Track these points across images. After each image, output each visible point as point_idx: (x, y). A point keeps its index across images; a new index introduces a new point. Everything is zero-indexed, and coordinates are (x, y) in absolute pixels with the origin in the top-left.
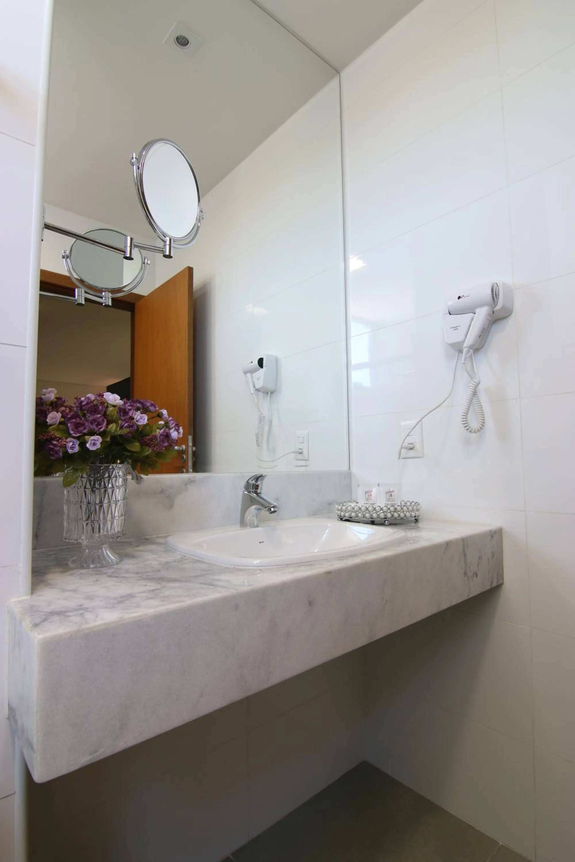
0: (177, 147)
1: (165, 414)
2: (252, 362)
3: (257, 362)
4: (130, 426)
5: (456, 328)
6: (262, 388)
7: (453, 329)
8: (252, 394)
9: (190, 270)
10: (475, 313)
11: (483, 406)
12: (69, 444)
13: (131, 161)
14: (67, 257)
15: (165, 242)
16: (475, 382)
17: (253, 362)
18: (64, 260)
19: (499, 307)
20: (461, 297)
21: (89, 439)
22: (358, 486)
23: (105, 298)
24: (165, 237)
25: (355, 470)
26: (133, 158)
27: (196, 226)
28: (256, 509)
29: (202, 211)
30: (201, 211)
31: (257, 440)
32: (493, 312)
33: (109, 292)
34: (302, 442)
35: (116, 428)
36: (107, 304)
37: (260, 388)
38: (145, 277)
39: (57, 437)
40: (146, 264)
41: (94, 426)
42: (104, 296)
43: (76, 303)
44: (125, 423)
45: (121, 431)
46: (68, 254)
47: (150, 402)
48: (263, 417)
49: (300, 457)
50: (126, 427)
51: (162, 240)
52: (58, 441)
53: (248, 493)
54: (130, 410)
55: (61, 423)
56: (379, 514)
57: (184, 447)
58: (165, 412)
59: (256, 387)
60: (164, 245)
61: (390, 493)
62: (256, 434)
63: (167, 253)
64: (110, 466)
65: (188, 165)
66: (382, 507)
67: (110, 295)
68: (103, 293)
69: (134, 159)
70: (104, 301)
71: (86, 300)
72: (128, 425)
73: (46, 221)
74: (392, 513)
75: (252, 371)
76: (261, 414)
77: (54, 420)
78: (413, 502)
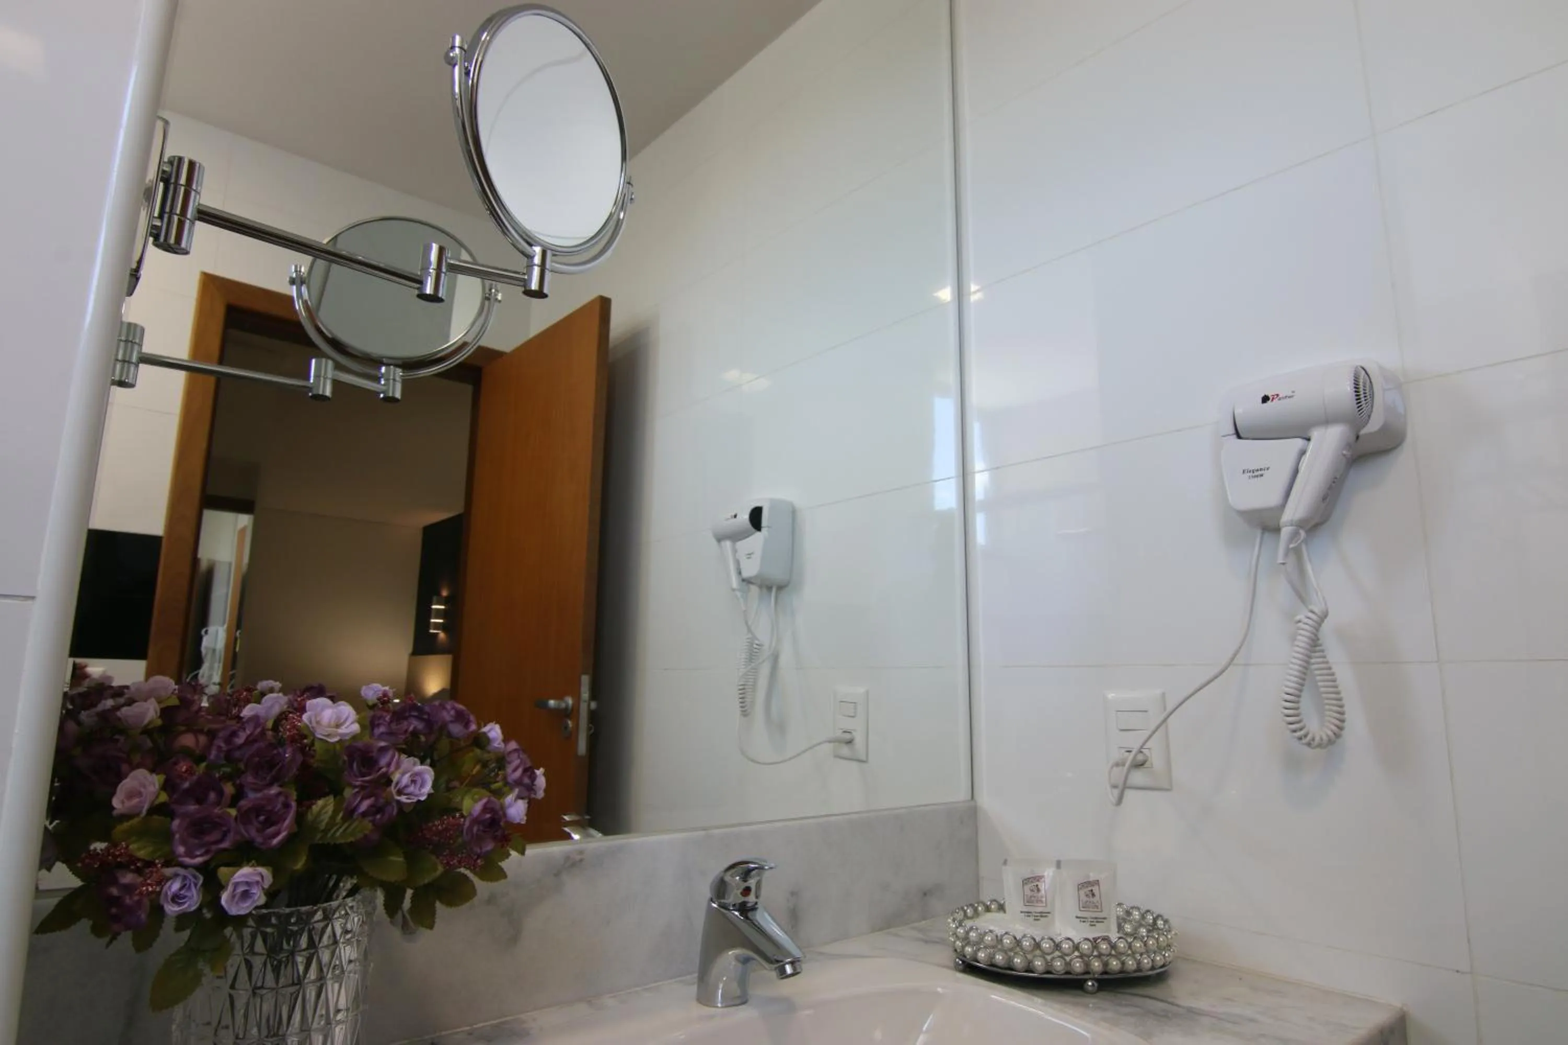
0: (572, 25)
1: (495, 739)
2: (735, 516)
3: (746, 517)
4: (376, 809)
5: (1256, 473)
6: (756, 577)
7: (1251, 474)
8: (734, 590)
9: (604, 304)
10: (1309, 440)
11: (1338, 676)
12: (170, 887)
13: (447, 55)
14: (302, 282)
15: (530, 257)
16: (1312, 612)
17: (738, 517)
18: (294, 287)
19: (1373, 426)
20: (1271, 398)
21: (229, 880)
22: (1005, 862)
23: (387, 380)
24: (531, 245)
25: (985, 800)
26: (453, 48)
27: (615, 217)
28: (737, 958)
29: (631, 182)
30: (629, 183)
31: (741, 703)
32: (1358, 437)
33: (396, 366)
34: (852, 715)
35: (335, 812)
36: (391, 395)
37: (751, 578)
38: (488, 328)
39: (139, 860)
40: (492, 300)
41: (253, 833)
42: (382, 374)
43: (310, 394)
44: (363, 799)
45: (346, 825)
46: (305, 275)
47: (453, 708)
48: (757, 645)
49: (845, 750)
50: (364, 814)
51: (523, 253)
52: (138, 871)
53: (719, 908)
54: (383, 750)
55: (156, 809)
56: (1071, 960)
57: (570, 701)
58: (494, 731)
59: (746, 574)
60: (528, 266)
61: (1090, 889)
62: (741, 687)
63: (534, 286)
64: (316, 912)
65: (599, 70)
66: (1076, 942)
67: (399, 372)
68: (383, 369)
69: (457, 50)
70: (384, 388)
71: (336, 384)
72: (372, 806)
73: (201, 202)
74: (1105, 959)
75: (736, 536)
76: (754, 638)
77: (135, 801)
78: (1148, 911)
